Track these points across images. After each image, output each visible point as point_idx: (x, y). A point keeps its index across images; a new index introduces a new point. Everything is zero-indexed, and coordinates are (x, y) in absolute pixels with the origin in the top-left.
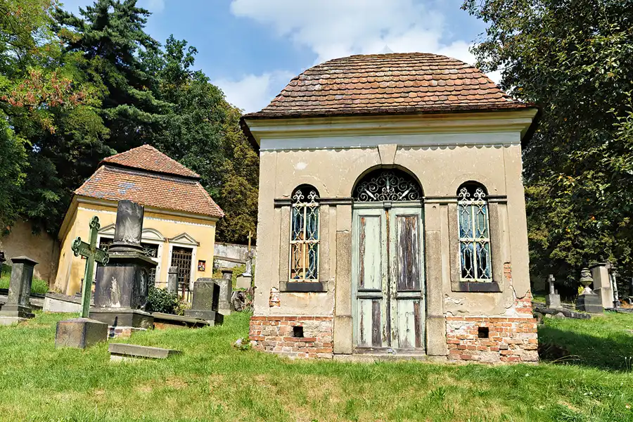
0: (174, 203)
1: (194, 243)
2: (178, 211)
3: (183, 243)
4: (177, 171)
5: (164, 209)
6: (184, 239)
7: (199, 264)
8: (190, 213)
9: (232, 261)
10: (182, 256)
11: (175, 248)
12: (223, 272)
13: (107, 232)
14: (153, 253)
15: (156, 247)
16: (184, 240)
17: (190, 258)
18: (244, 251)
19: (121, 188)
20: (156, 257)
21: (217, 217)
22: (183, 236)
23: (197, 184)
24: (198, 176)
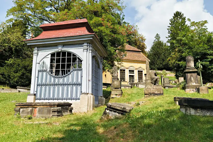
0: (136, 59)
1: (143, 69)
2: (138, 61)
3: (140, 70)
4: (135, 50)
5: (135, 60)
7: (145, 75)
10: (140, 73)
11: (138, 71)
13: (121, 68)
15: (133, 71)
16: (140, 69)
17: (142, 74)
20: (134, 74)
22: (140, 68)
23: (141, 53)
24: (141, 51)
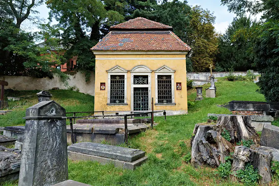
1: (172, 71)
2: (158, 51)
3: (164, 72)
6: (165, 69)
7: (177, 85)
8: (166, 51)
9: (202, 81)
10: (164, 80)
11: (159, 77)
12: (196, 88)
13: (113, 71)
14: (145, 82)
15: (146, 77)
17: (171, 82)
18: (209, 75)
19: (121, 42)
20: (147, 83)
21: (186, 51)
22: (163, 67)
23: (171, 33)
